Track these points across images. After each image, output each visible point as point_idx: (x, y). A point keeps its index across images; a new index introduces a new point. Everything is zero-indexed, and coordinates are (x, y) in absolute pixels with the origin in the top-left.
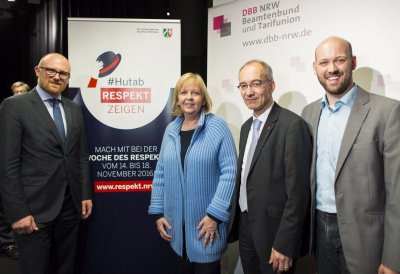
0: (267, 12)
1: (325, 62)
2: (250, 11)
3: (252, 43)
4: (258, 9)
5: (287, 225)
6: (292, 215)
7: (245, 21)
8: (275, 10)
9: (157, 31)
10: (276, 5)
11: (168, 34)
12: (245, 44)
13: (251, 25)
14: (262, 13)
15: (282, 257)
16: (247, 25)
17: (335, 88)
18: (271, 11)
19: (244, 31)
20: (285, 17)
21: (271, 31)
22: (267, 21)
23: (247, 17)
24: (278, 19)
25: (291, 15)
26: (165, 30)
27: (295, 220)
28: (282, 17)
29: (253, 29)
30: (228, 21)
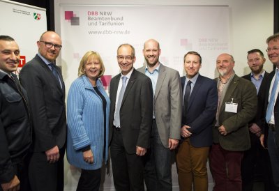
0: (105, 16)
1: (149, 50)
2: (93, 13)
3: (95, 33)
4: (99, 13)
5: (144, 132)
6: (146, 126)
7: (89, 19)
8: (109, 16)
9: (28, 14)
10: (110, 14)
11: (37, 18)
12: (90, 33)
13: (94, 22)
14: (101, 16)
15: (142, 149)
16: (91, 21)
17: (152, 63)
18: (107, 16)
19: (90, 24)
20: (116, 22)
21: (108, 28)
22: (105, 22)
23: (91, 16)
24: (111, 22)
25: (119, 21)
26: (35, 14)
27: (147, 128)
28: (114, 21)
29: (96, 24)
30: (77, 16)
